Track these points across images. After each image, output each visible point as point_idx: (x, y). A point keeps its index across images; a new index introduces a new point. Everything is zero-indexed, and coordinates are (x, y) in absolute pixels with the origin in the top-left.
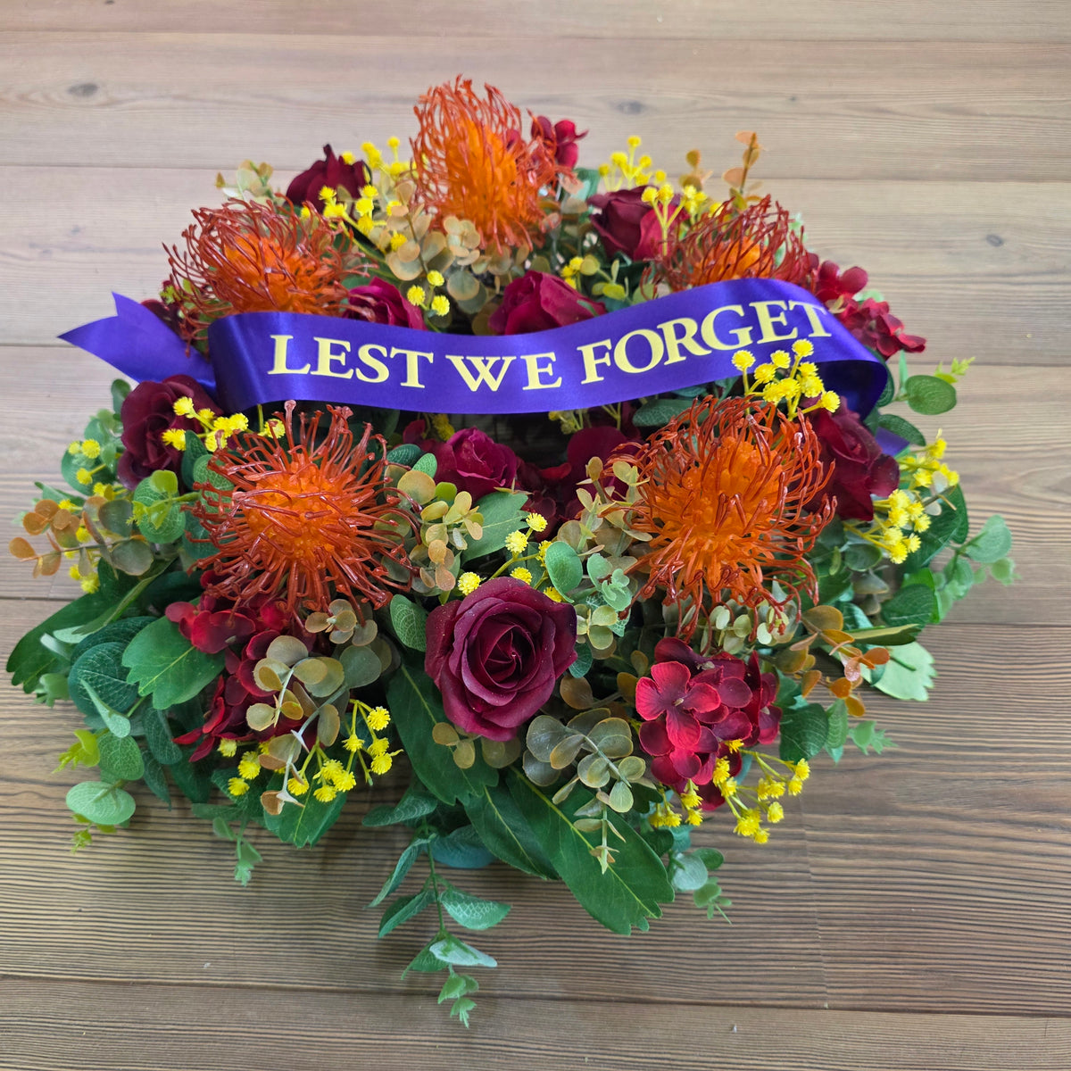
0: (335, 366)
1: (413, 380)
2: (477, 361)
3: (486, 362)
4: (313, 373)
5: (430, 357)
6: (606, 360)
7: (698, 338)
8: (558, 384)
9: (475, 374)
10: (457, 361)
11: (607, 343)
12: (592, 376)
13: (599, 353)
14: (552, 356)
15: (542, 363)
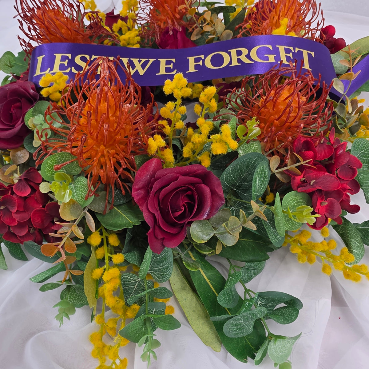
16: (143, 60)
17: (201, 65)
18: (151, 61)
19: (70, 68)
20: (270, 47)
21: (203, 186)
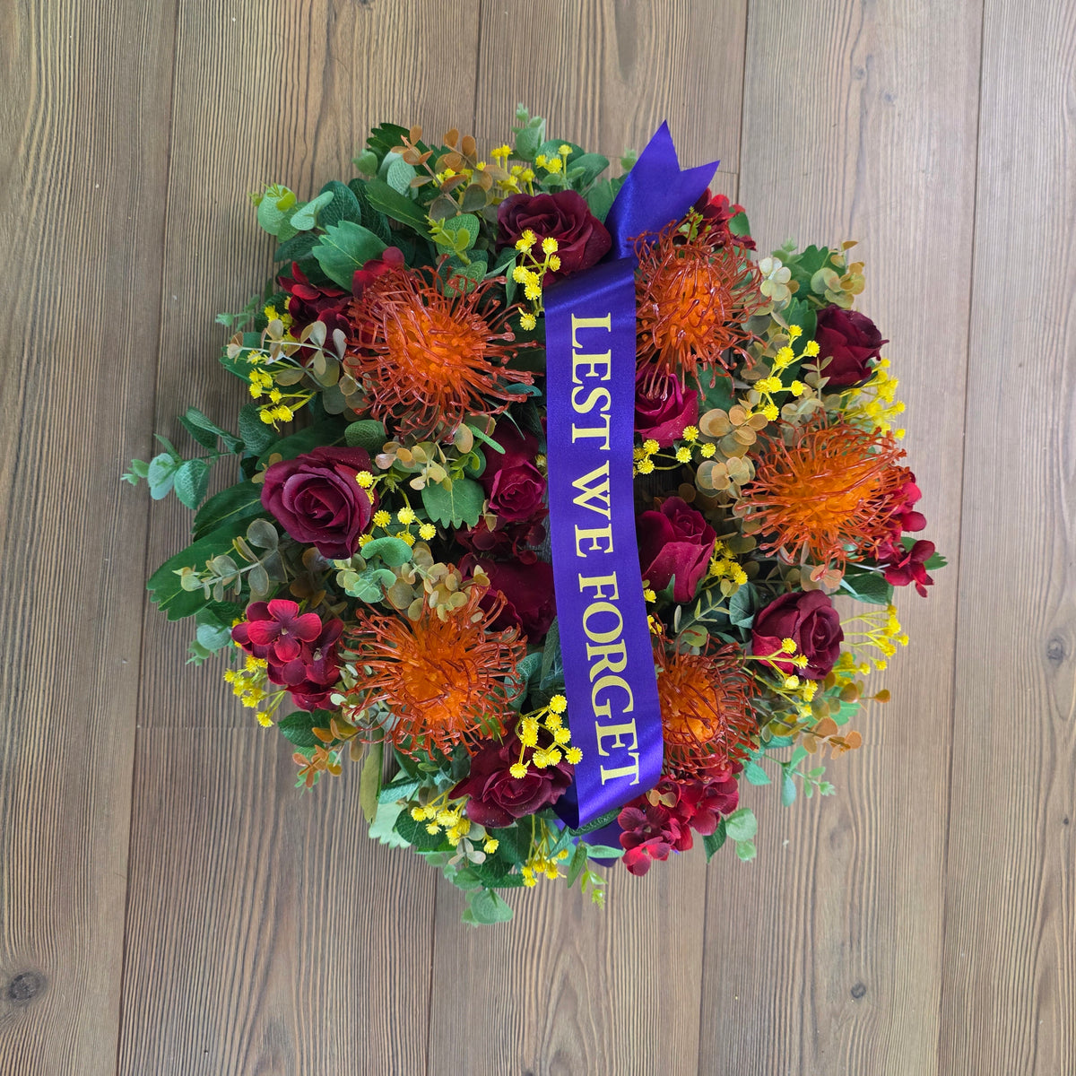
0: (583, 369)
1: (577, 433)
2: (605, 486)
3: (604, 494)
4: (574, 350)
5: (606, 447)
6: (600, 595)
7: (606, 672)
8: (580, 554)
9: (591, 485)
10: (605, 469)
11: (616, 597)
12: (584, 582)
13: (607, 589)
14: (610, 550)
15: (603, 542)
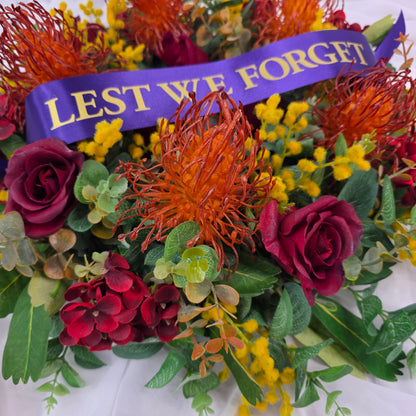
16: (186, 83)
17: (258, 77)
18: (195, 81)
19: (102, 110)
20: (325, 45)
21: (336, 218)
